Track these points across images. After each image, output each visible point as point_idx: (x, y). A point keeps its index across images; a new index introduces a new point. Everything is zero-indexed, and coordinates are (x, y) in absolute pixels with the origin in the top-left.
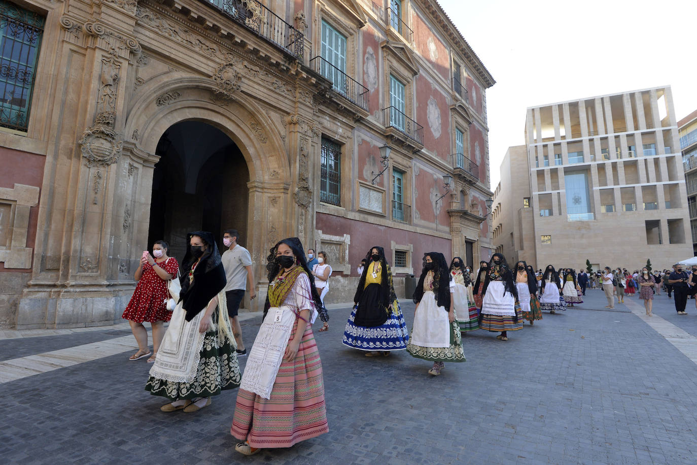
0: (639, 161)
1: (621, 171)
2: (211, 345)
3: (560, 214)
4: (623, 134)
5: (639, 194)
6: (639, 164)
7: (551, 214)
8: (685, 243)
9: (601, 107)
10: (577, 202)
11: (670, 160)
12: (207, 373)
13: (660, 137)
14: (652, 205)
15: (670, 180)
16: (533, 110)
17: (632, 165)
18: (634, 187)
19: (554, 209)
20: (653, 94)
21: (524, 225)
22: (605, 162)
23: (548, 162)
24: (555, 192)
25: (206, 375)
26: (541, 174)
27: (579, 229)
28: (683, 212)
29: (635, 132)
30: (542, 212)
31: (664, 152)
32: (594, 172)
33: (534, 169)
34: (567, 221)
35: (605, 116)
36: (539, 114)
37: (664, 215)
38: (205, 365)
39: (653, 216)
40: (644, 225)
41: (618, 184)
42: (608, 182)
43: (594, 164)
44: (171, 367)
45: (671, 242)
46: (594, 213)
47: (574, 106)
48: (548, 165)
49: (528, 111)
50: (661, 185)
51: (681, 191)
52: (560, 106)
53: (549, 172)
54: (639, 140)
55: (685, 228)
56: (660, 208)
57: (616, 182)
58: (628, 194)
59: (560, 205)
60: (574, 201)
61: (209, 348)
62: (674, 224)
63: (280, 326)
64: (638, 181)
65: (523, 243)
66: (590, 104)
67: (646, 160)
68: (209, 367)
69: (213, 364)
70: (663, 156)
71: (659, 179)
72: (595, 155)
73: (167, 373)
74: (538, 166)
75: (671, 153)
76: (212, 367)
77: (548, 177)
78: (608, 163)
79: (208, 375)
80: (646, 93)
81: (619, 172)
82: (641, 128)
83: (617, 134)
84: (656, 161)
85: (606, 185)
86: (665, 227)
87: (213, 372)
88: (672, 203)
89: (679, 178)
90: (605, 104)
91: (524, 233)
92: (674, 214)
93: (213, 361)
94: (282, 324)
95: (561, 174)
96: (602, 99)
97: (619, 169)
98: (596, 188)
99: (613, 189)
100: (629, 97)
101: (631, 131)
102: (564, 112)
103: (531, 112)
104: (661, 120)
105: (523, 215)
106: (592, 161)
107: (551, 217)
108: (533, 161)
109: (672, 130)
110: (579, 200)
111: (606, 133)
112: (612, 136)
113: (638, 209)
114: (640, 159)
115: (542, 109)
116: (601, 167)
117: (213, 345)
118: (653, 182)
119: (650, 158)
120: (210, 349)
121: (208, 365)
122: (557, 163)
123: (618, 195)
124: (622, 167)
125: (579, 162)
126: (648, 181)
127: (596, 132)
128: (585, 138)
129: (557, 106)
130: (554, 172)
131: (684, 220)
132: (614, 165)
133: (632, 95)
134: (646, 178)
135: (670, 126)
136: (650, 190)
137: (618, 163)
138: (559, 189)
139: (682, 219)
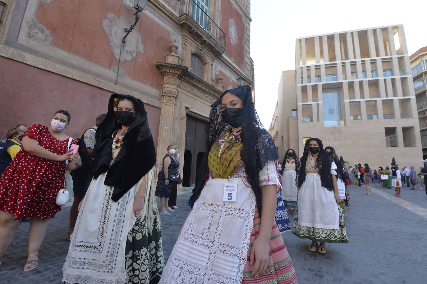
0: (380, 81)
1: (366, 88)
2: (142, 233)
3: (318, 120)
4: (367, 60)
5: (380, 106)
6: (380, 82)
7: (311, 120)
8: (416, 146)
9: (352, 39)
10: (331, 113)
11: (403, 80)
12: (136, 270)
13: (395, 63)
14: (390, 115)
15: (404, 95)
16: (300, 40)
17: (374, 84)
18: (376, 101)
19: (313, 116)
20: (390, 30)
21: (291, 130)
22: (354, 80)
23: (311, 80)
24: (314, 103)
25: (134, 272)
26: (304, 89)
27: (333, 133)
28: (414, 122)
29: (377, 58)
30: (305, 119)
31: (399, 74)
32: (345, 88)
33: (299, 85)
34: (323, 126)
35: (354, 46)
36: (305, 43)
37: (399, 123)
38: (133, 260)
39: (390, 124)
40: (384, 131)
41: (364, 98)
42: (356, 96)
43: (345, 82)
44: (91, 266)
45: (405, 146)
46: (345, 121)
47: (331, 38)
48: (310, 82)
49: (297, 40)
50: (396, 99)
51: (412, 104)
52: (321, 38)
53: (311, 88)
54: (379, 65)
55: (416, 134)
56: (396, 118)
57: (362, 96)
58: (372, 106)
59: (318, 115)
60: (329, 112)
61: (139, 236)
62: (407, 130)
63: (235, 209)
64: (379, 96)
65: (289, 144)
66: (343, 37)
67: (385, 80)
68: (139, 262)
69: (144, 257)
70: (398, 77)
71: (395, 94)
72: (346, 76)
73: (85, 274)
74: (302, 83)
75: (404, 75)
76: (142, 261)
77: (310, 92)
78: (356, 81)
79: (137, 273)
80: (385, 30)
81: (364, 88)
82: (381, 55)
83: (363, 59)
84: (393, 80)
85: (354, 98)
86: (400, 133)
87: (143, 268)
88: (405, 114)
89: (410, 94)
90: (354, 37)
91: (291, 136)
92: (407, 123)
93: (144, 253)
94: (237, 206)
95: (320, 89)
96: (352, 33)
97: (364, 86)
98: (347, 101)
99: (360, 102)
100: (372, 32)
101: (374, 57)
102: (323, 43)
103: (298, 41)
104: (396, 50)
105: (290, 121)
106: (344, 80)
107: (312, 123)
108: (299, 79)
109: (405, 58)
110: (333, 111)
111: (355, 58)
112: (359, 61)
113: (379, 118)
114: (381, 78)
115: (307, 39)
116: (351, 85)
117: (144, 233)
118: (390, 97)
119: (389, 78)
120: (141, 237)
121: (138, 259)
122: (317, 80)
123: (363, 107)
124: (366, 85)
125: (333, 80)
126: (387, 96)
127: (347, 58)
128: (339, 62)
129: (318, 38)
130: (315, 88)
131: (415, 127)
132: (361, 83)
133: (374, 31)
134: (385, 94)
135: (403, 54)
136: (388, 104)
137: (364, 81)
138: (318, 101)
139: (413, 127)
